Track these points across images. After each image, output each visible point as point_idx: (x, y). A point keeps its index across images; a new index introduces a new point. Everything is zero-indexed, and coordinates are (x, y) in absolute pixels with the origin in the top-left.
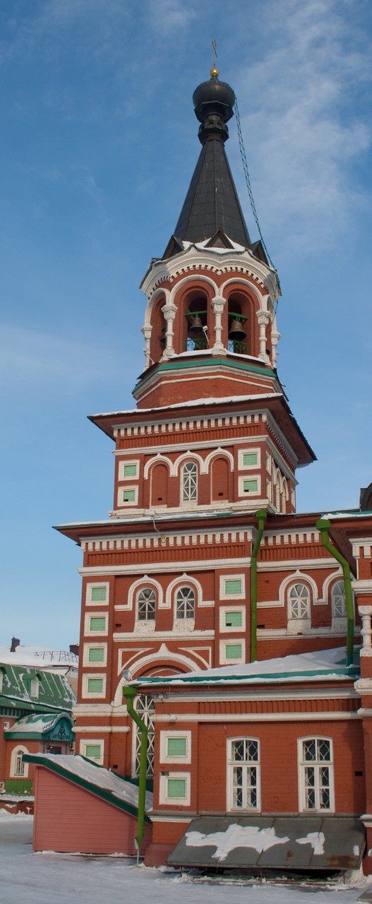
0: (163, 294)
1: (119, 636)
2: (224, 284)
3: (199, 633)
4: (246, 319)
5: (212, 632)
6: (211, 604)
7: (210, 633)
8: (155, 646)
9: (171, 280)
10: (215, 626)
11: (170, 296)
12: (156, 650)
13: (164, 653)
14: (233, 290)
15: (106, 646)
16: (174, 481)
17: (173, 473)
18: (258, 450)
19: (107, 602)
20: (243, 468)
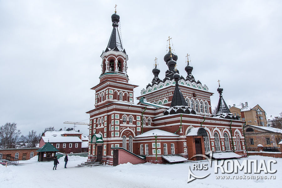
1: (121, 125)
3: (133, 125)
5: (136, 126)
6: (135, 121)
8: (127, 127)
9: (107, 56)
10: (136, 124)
11: (107, 59)
12: (127, 128)
13: (128, 129)
14: (119, 59)
15: (119, 127)
16: (119, 96)
17: (119, 94)
18: (132, 94)
19: (119, 118)
20: (130, 96)
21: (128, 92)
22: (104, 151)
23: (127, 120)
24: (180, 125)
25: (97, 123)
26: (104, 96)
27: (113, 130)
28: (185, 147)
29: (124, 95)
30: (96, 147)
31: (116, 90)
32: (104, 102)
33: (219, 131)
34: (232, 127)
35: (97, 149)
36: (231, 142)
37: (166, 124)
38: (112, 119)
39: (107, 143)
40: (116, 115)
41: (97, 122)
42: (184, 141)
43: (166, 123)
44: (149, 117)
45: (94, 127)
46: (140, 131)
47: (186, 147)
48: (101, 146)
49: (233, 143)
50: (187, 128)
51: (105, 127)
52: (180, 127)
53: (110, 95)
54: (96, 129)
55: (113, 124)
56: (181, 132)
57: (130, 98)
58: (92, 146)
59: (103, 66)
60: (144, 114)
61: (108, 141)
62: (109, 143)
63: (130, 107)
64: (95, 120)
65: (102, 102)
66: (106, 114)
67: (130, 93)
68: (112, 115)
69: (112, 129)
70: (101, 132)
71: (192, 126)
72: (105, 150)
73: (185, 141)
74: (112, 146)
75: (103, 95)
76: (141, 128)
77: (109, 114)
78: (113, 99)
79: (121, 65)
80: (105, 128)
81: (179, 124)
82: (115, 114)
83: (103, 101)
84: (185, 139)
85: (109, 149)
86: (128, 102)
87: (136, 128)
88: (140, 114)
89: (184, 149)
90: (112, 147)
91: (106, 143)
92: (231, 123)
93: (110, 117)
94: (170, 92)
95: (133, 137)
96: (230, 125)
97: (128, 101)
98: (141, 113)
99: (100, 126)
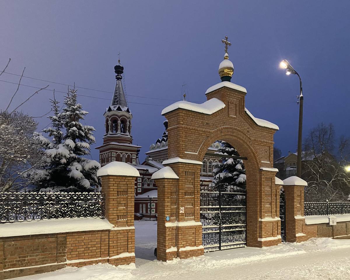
0: (108, 119)
2: (120, 119)
9: (110, 116)
10: (137, 186)
14: (123, 119)
17: (121, 156)
18: (135, 155)
20: (133, 158)
21: (131, 154)
26: (107, 158)
29: (126, 157)
57: (133, 160)
76: (142, 189)
86: (131, 164)
87: (137, 189)
88: (141, 176)
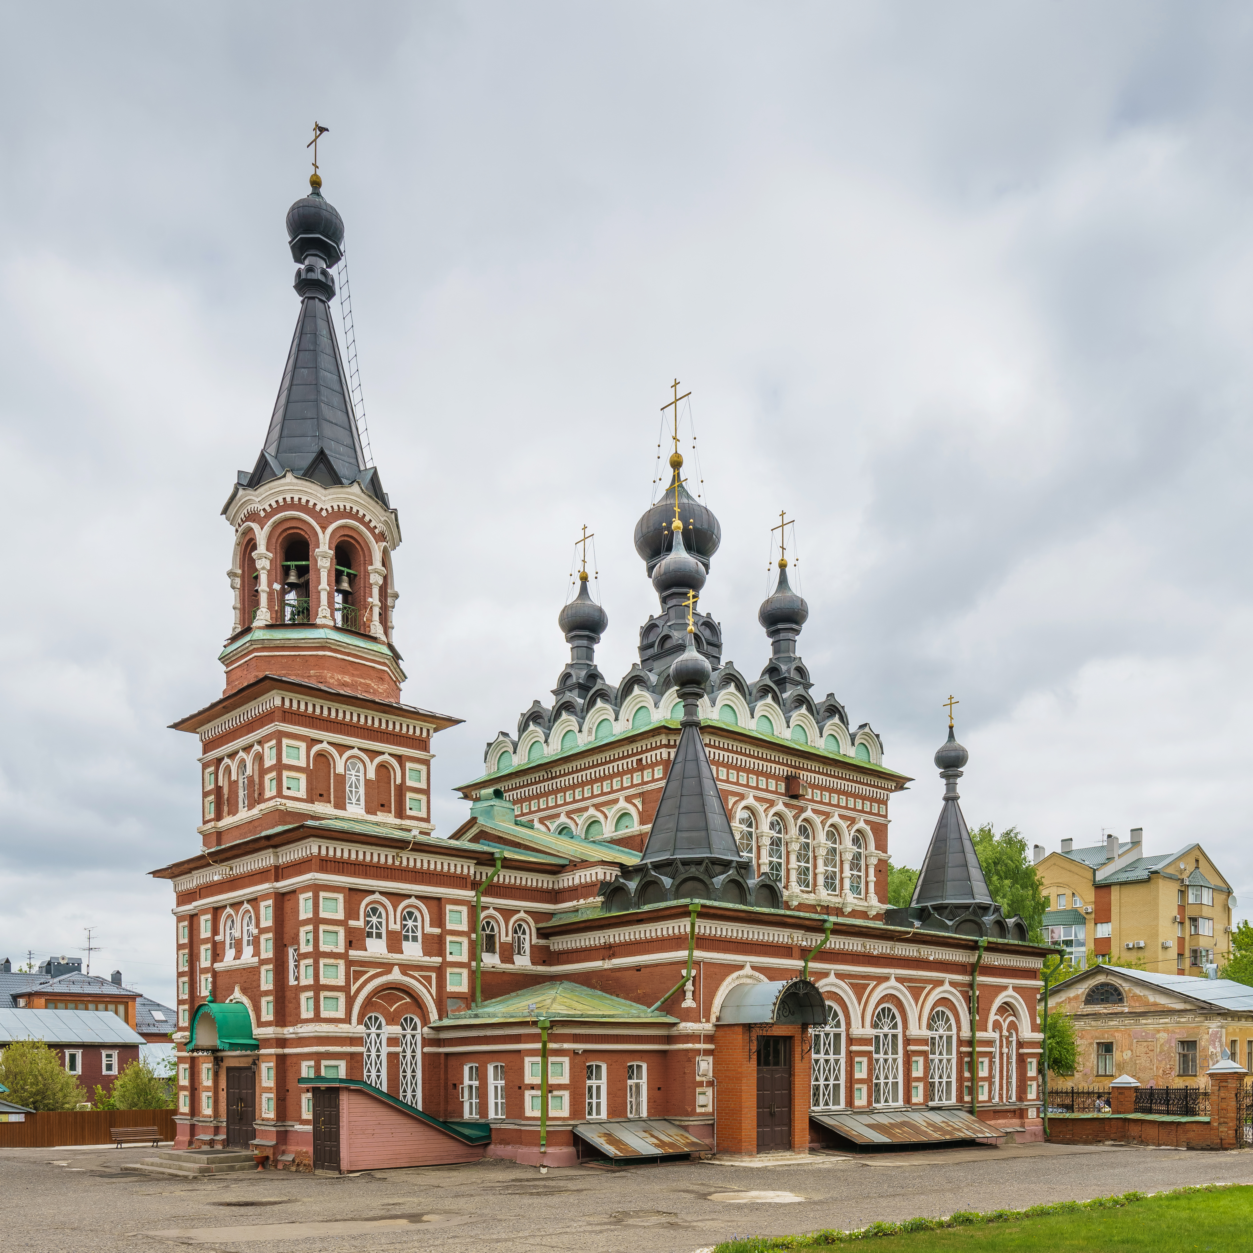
0: (251, 529)
1: (354, 954)
3: (427, 959)
4: (355, 575)
5: (439, 959)
6: (437, 931)
7: (437, 960)
8: (387, 967)
9: (262, 514)
10: (441, 952)
11: (261, 535)
12: (389, 972)
13: (396, 975)
14: (344, 535)
15: (341, 963)
16: (341, 779)
17: (340, 769)
18: (424, 768)
19: (340, 916)
20: (409, 783)
21: (399, 758)
22: (265, 1096)
23: (393, 927)
24: (683, 963)
25: (217, 938)
26: (251, 779)
27: (311, 981)
28: (701, 1084)
29: (371, 775)
30: (216, 1075)
31: (325, 745)
32: (256, 811)
33: (906, 998)
34: (981, 979)
35: (223, 1084)
36: (967, 1059)
37: (610, 957)
38: (303, 916)
39: (280, 1051)
40: (322, 894)
41: (215, 931)
42: (698, 1051)
43: (610, 951)
44: (522, 914)
45: (205, 961)
46: (464, 988)
47: (710, 1084)
48: (249, 1068)
49: (972, 1067)
50: (723, 980)
51: (263, 962)
52: (684, 972)
53: (285, 774)
54: (215, 974)
55: (310, 948)
56: (689, 1003)
57: (409, 795)
58: (193, 1064)
59: (243, 577)
60: (486, 893)
61: (282, 1042)
62: (287, 1051)
63: (405, 855)
64: (203, 918)
65: (244, 815)
66: (265, 887)
67: (409, 765)
68: (302, 897)
69: (302, 977)
70: (244, 991)
71: (753, 968)
72: (268, 1090)
73: (707, 1052)
74: (306, 1069)
75: (249, 772)
76: (472, 974)
77: (284, 885)
78: (310, 800)
79: (352, 579)
80: (263, 968)
81: (682, 954)
82: (316, 888)
83: (251, 807)
84: (709, 1038)
85: (292, 1084)
86: (398, 821)
87: (440, 971)
88: (469, 894)
89: (698, 1090)
90: (304, 1074)
91: (272, 1051)
92: (980, 957)
93: (288, 905)
94: (652, 766)
95: (425, 1021)
96: (972, 969)
97: (400, 813)
98: (475, 885)
99: (237, 957)
